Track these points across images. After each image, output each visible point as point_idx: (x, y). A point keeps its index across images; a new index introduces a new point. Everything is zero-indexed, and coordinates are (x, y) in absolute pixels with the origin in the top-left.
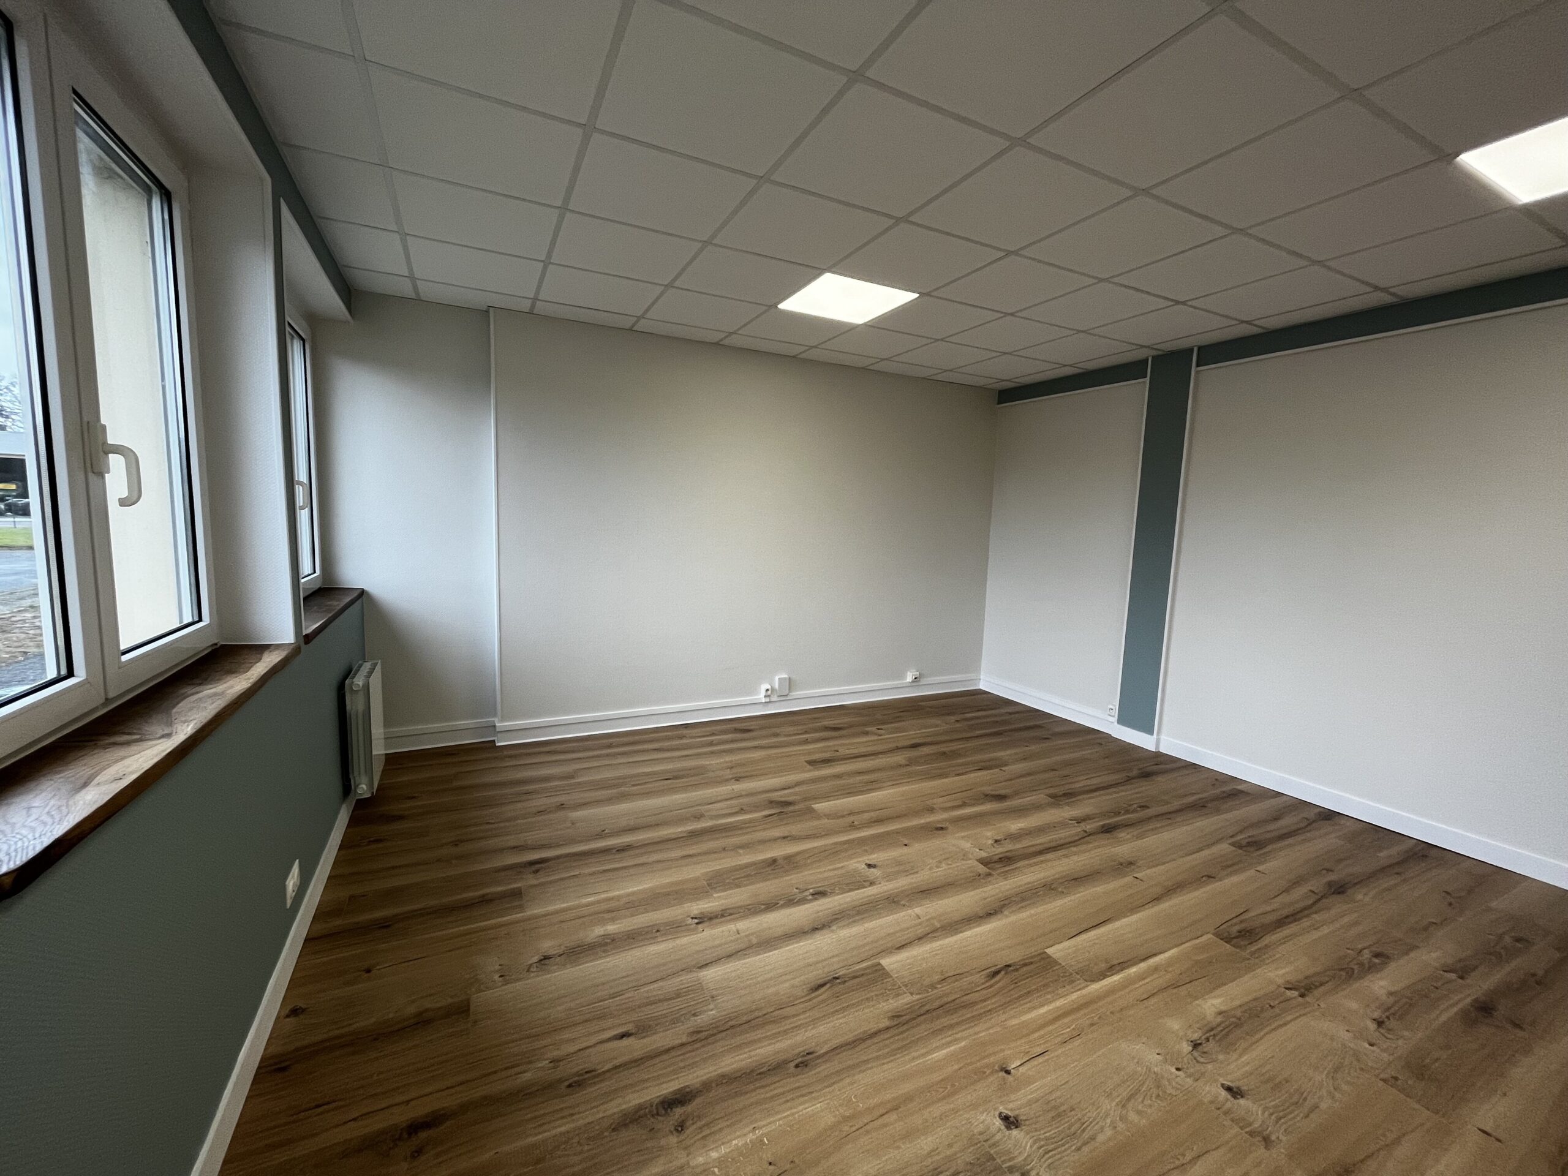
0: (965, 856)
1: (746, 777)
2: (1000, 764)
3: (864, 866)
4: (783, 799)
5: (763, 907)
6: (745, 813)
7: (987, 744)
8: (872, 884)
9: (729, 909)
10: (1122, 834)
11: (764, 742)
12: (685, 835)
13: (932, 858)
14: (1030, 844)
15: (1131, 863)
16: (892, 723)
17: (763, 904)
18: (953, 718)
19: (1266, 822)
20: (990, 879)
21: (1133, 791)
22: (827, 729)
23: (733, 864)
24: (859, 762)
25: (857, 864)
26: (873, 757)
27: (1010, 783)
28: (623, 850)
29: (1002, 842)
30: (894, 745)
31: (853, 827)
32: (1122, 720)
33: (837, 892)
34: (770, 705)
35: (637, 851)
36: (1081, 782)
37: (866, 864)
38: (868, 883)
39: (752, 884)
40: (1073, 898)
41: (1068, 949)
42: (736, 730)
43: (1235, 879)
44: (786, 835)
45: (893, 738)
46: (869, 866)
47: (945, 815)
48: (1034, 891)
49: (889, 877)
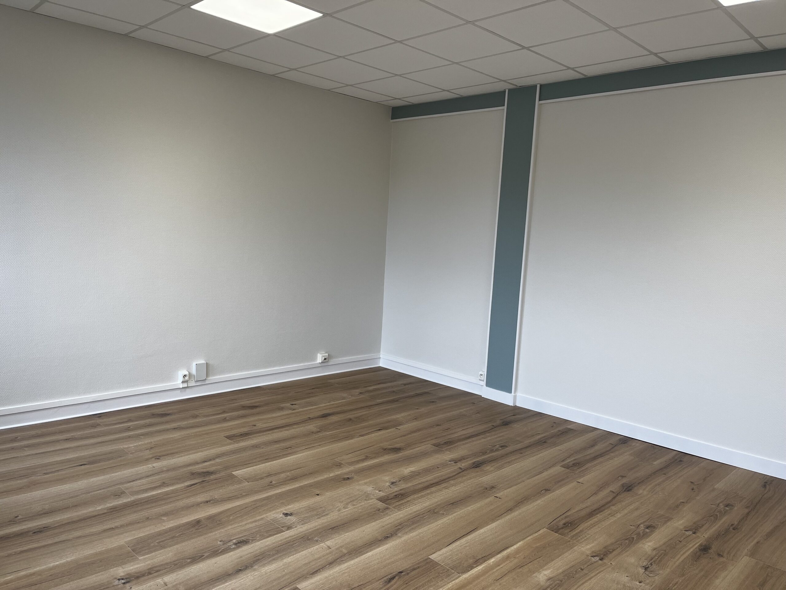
0: (367, 496)
1: (167, 455)
2: (396, 424)
3: (281, 515)
4: (205, 470)
5: (189, 560)
6: (168, 486)
7: (385, 410)
8: (289, 528)
9: (156, 567)
10: (488, 468)
11: (184, 423)
12: (105, 511)
13: (340, 502)
14: (420, 482)
15: (493, 487)
16: (305, 398)
17: (189, 559)
18: (358, 391)
19: (585, 449)
20: (387, 512)
21: (496, 436)
22: (244, 407)
23: (157, 530)
24: (275, 433)
25: (276, 514)
26: (288, 428)
27: (403, 438)
28: (40, 532)
29: (397, 483)
30: (306, 417)
31: (271, 486)
32: (489, 384)
33: (258, 538)
34: (188, 390)
35: (56, 531)
36: (460, 433)
37: (283, 514)
38: (286, 528)
39: (177, 543)
40: (450, 517)
41: (446, 554)
42: (154, 415)
43: (564, 489)
44: (208, 499)
45: (305, 411)
46: (286, 515)
47: (352, 468)
48: (422, 516)
49: (304, 521)
